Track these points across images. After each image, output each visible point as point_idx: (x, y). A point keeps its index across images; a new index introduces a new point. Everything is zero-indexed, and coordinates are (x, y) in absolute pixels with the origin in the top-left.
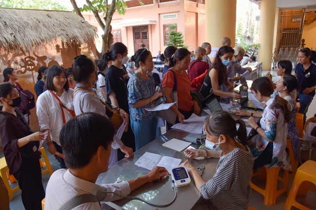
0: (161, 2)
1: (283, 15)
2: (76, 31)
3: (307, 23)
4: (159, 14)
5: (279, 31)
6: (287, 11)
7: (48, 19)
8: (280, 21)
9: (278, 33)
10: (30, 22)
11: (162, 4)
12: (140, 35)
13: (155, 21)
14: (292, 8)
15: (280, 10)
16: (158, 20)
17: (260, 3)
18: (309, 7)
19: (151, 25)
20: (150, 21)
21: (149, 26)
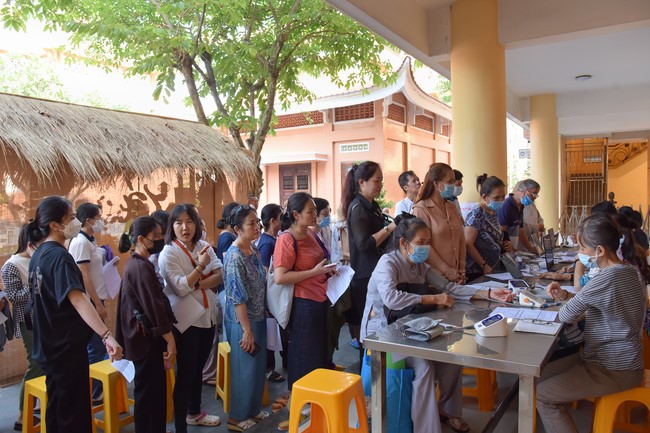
0: (337, 120)
1: (567, 150)
2: (219, 156)
3: (613, 164)
4: (334, 143)
5: (565, 179)
6: (573, 142)
7: (169, 132)
8: (565, 160)
9: (562, 181)
10: (143, 133)
11: (340, 125)
12: (293, 182)
13: (326, 156)
14: (582, 137)
15: (564, 138)
16: (330, 154)
17: (528, 125)
18: (614, 135)
19: (317, 163)
20: (317, 155)
21: (313, 166)
